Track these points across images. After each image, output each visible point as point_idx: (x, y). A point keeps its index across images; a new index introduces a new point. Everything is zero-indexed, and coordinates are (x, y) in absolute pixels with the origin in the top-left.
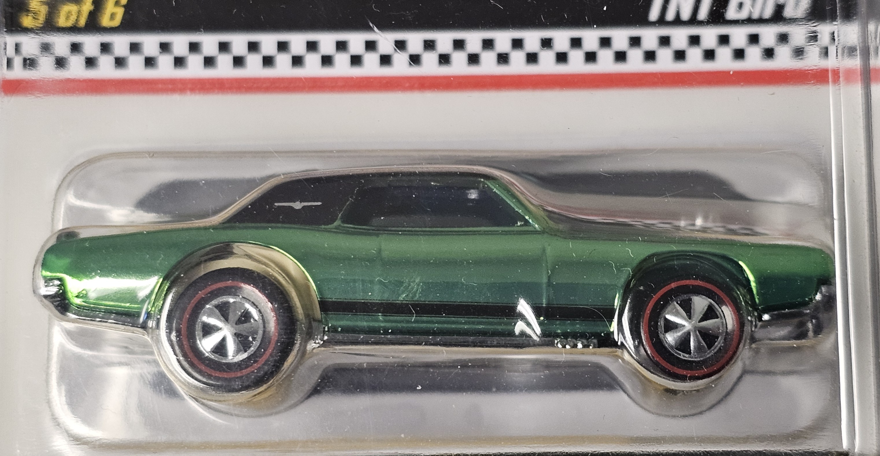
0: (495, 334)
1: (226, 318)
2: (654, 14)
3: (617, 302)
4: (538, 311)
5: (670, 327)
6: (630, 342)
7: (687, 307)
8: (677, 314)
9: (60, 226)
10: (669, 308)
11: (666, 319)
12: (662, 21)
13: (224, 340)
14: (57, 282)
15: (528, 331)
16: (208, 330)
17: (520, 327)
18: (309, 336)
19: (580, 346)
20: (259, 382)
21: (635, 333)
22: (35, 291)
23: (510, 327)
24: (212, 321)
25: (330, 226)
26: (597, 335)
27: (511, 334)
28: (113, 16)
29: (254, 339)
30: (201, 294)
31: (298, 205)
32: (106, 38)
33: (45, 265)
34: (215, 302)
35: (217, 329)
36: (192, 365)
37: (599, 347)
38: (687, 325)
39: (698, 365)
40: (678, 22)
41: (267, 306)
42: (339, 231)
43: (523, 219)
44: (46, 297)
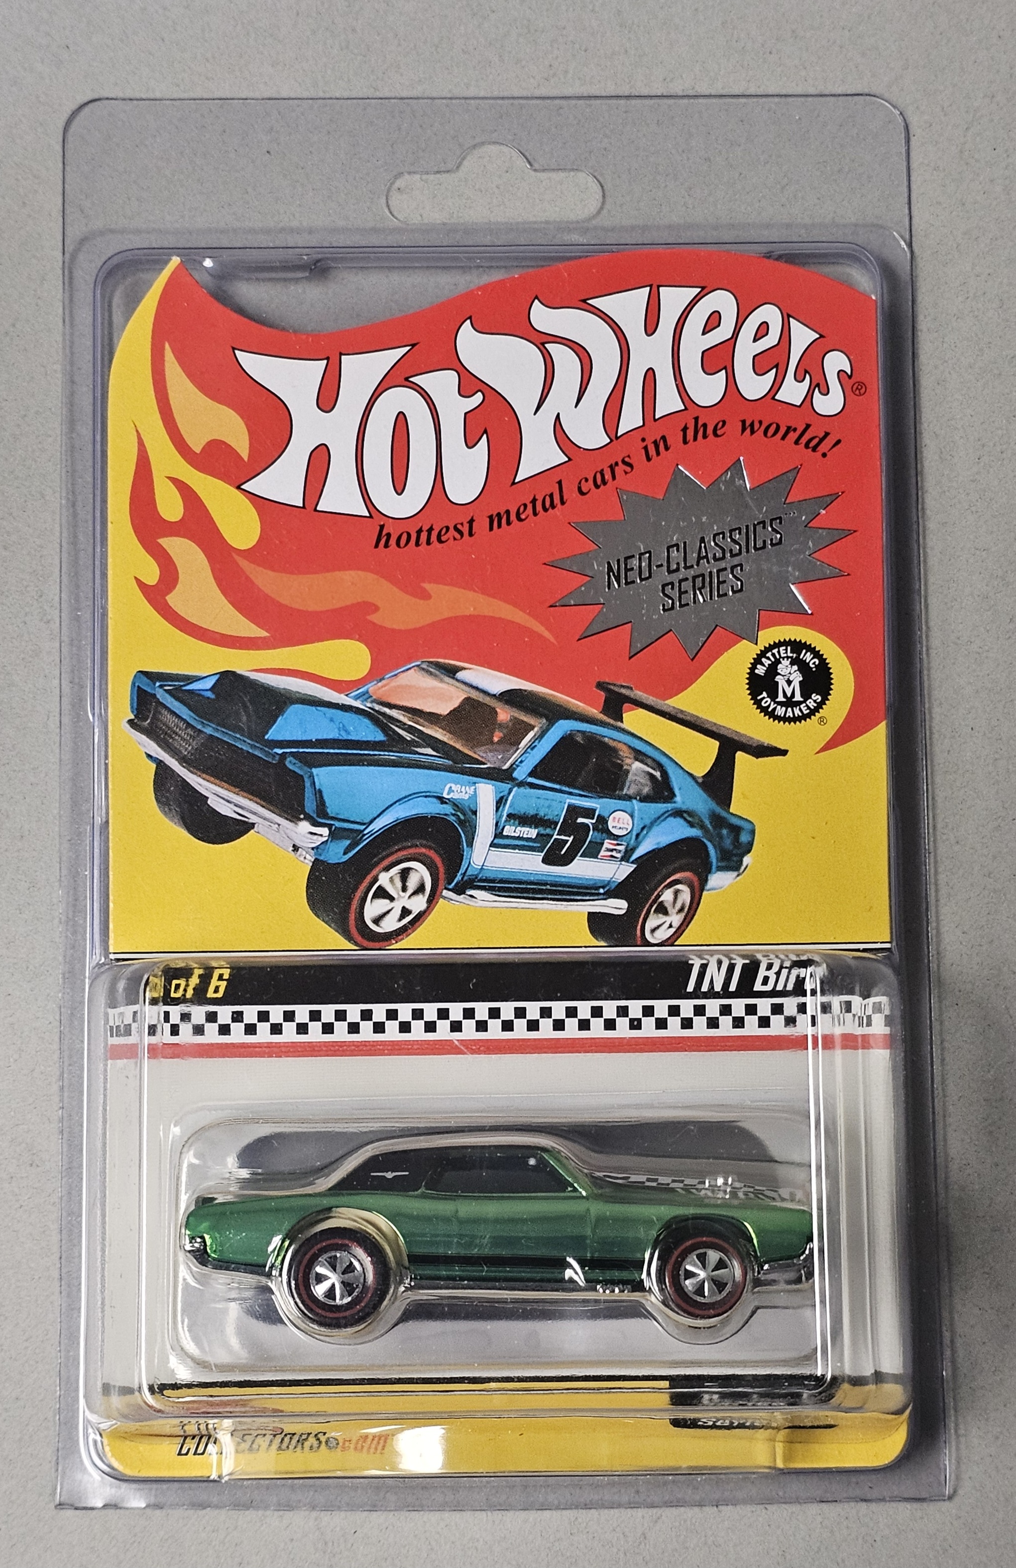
0: (549, 1281)
1: (334, 1268)
2: (690, 988)
3: (647, 1256)
4: (582, 1263)
5: (689, 1275)
6: (655, 1288)
7: (702, 1258)
8: (695, 1265)
10: (688, 1260)
11: (686, 1270)
12: (697, 994)
13: (332, 1286)
14: (199, 1240)
15: (576, 1278)
16: (320, 1279)
17: (569, 1273)
18: (400, 1282)
19: (617, 1290)
21: (661, 1280)
23: (561, 1276)
24: (324, 1271)
25: (416, 1193)
26: (630, 1282)
27: (562, 1280)
28: (216, 990)
29: (356, 1286)
30: (315, 1249)
31: (389, 1175)
32: (211, 1008)
33: (189, 1226)
34: (325, 1256)
35: (326, 1278)
36: (307, 1307)
37: (633, 1291)
38: (702, 1274)
40: (711, 994)
41: (367, 1261)
42: (424, 1196)
43: (572, 1186)
44: (189, 1252)
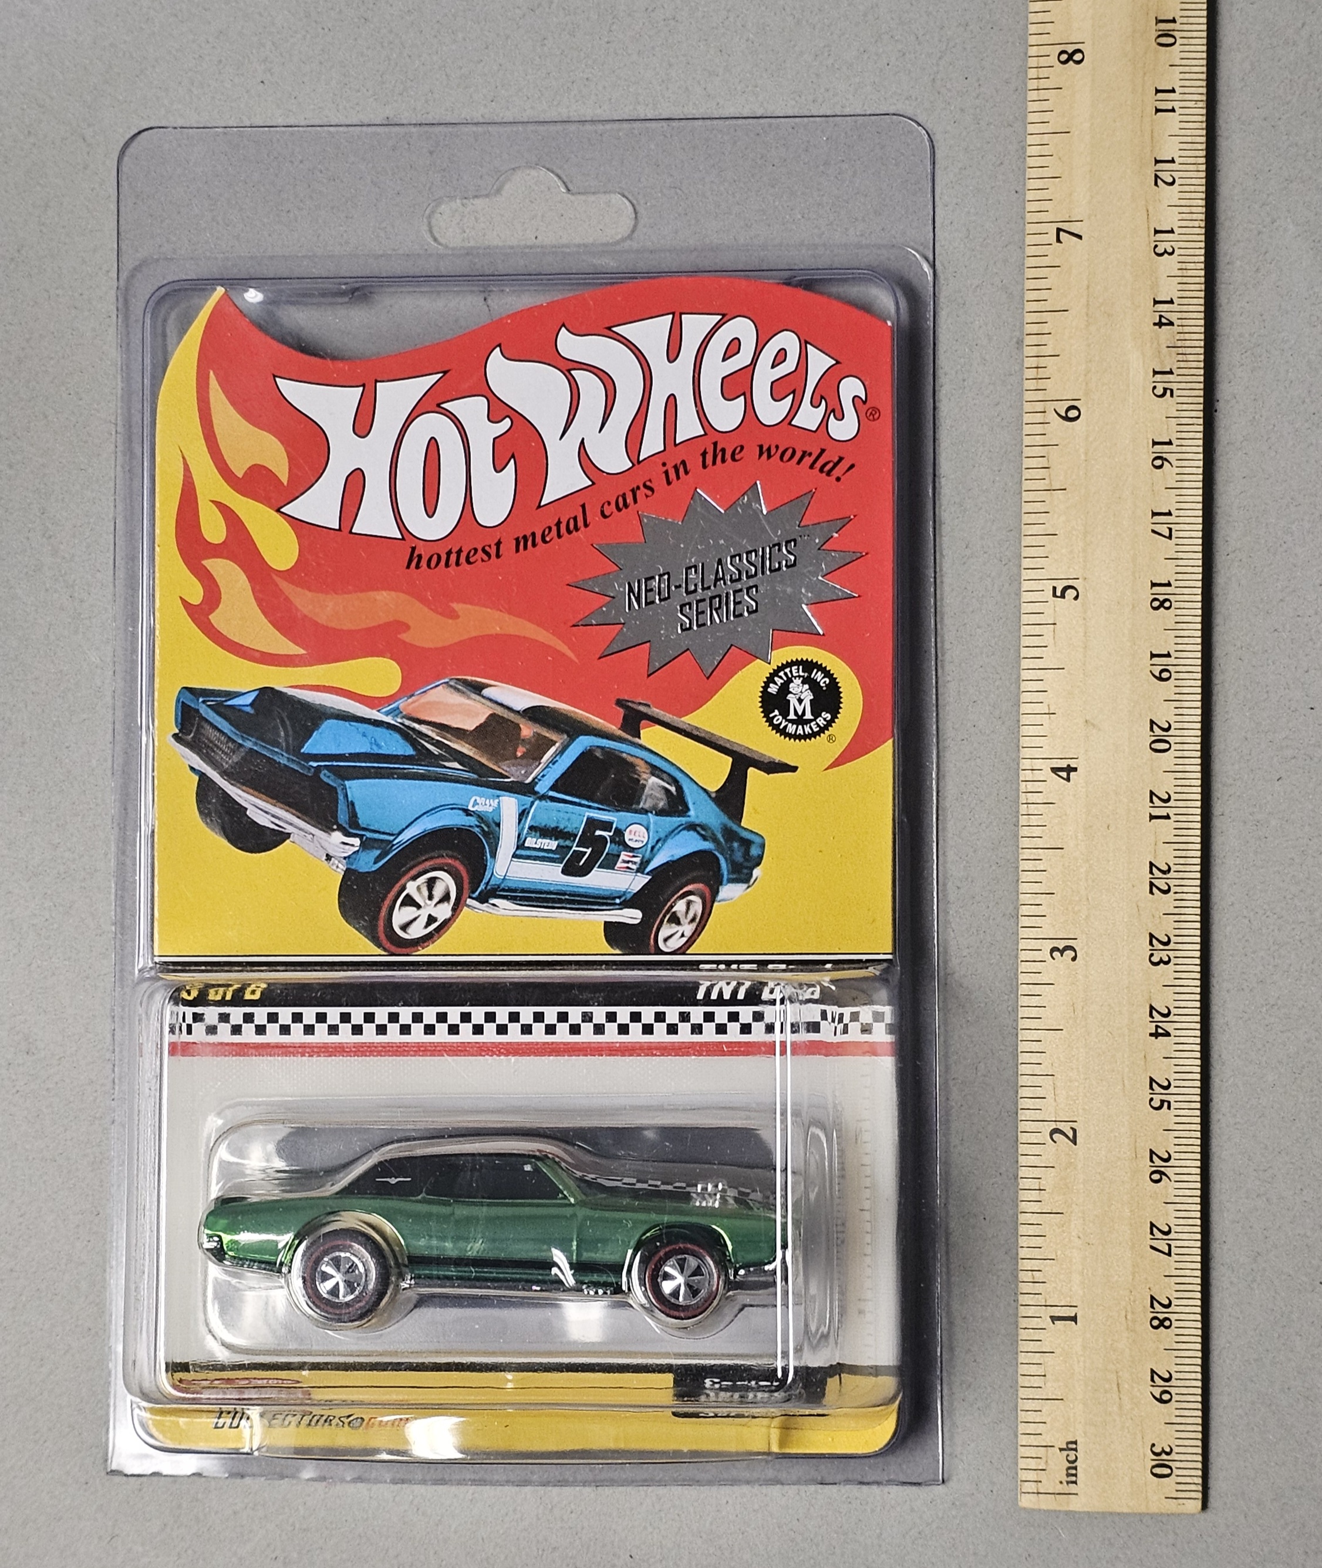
1: (338, 1267)
2: (701, 996)
4: (570, 1262)
5: (668, 1277)
7: (682, 1263)
8: (674, 1269)
9: (215, 1192)
10: (668, 1263)
11: (665, 1272)
12: (707, 1001)
13: (338, 1283)
14: (216, 1239)
15: (562, 1279)
16: (326, 1277)
18: (401, 1276)
19: (600, 1292)
20: (361, 1317)
21: (641, 1282)
22: (200, 1245)
24: (329, 1270)
25: (417, 1197)
26: (611, 1284)
27: (548, 1280)
28: (254, 993)
29: (358, 1285)
30: (321, 1251)
31: (393, 1181)
32: (248, 1010)
33: (206, 1226)
34: (330, 1256)
35: (331, 1276)
36: (313, 1303)
38: (680, 1278)
39: (685, 1308)
40: (720, 1002)
41: (369, 1259)
42: (424, 1201)
43: (563, 1193)
44: (208, 1250)
